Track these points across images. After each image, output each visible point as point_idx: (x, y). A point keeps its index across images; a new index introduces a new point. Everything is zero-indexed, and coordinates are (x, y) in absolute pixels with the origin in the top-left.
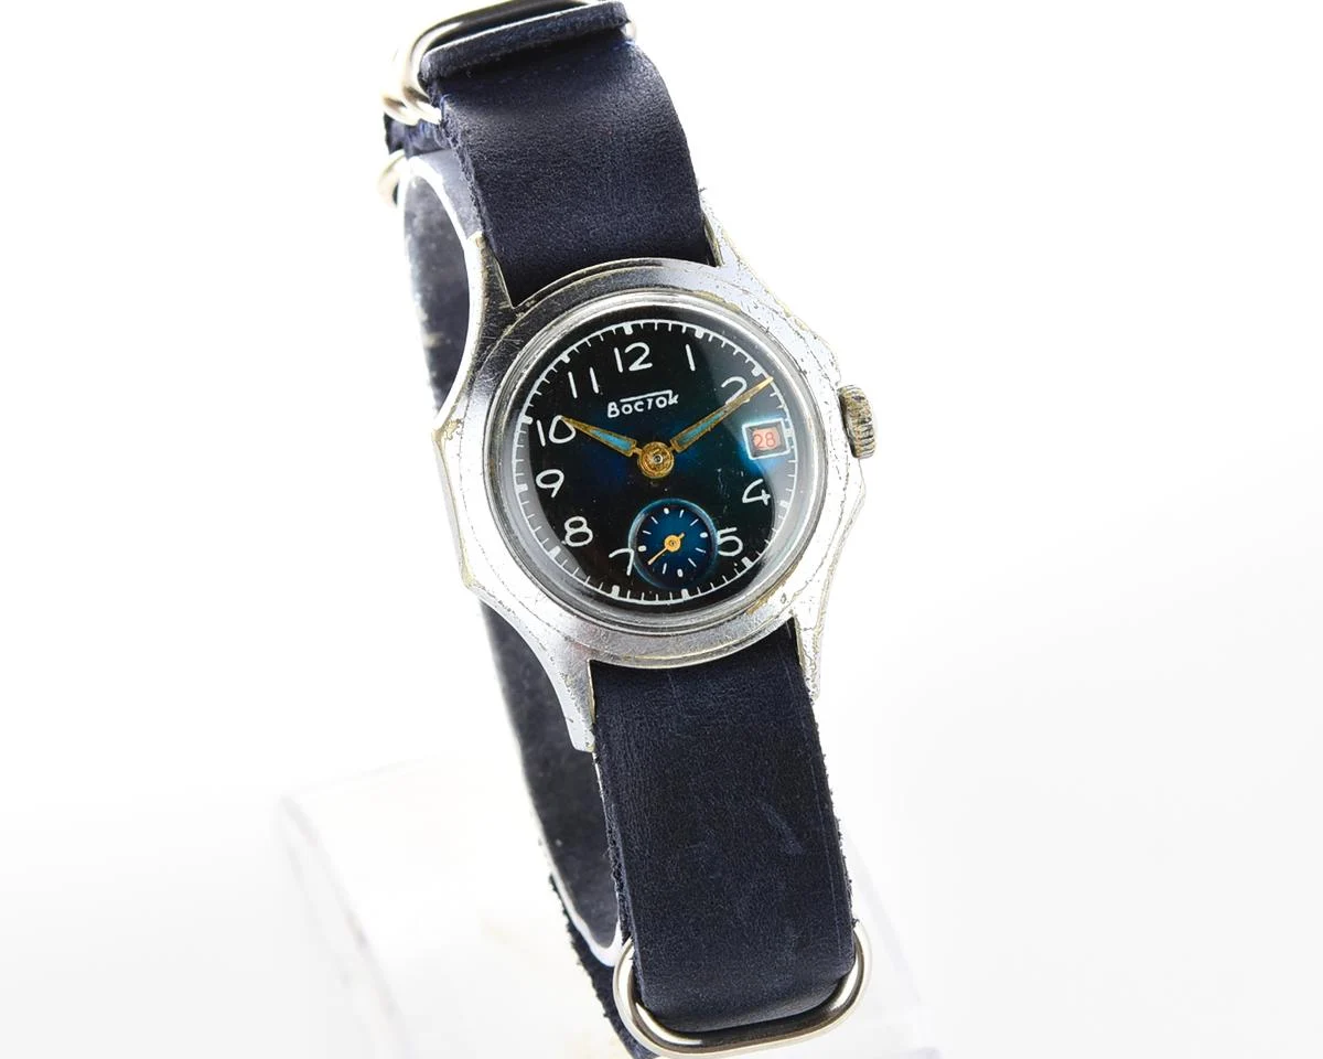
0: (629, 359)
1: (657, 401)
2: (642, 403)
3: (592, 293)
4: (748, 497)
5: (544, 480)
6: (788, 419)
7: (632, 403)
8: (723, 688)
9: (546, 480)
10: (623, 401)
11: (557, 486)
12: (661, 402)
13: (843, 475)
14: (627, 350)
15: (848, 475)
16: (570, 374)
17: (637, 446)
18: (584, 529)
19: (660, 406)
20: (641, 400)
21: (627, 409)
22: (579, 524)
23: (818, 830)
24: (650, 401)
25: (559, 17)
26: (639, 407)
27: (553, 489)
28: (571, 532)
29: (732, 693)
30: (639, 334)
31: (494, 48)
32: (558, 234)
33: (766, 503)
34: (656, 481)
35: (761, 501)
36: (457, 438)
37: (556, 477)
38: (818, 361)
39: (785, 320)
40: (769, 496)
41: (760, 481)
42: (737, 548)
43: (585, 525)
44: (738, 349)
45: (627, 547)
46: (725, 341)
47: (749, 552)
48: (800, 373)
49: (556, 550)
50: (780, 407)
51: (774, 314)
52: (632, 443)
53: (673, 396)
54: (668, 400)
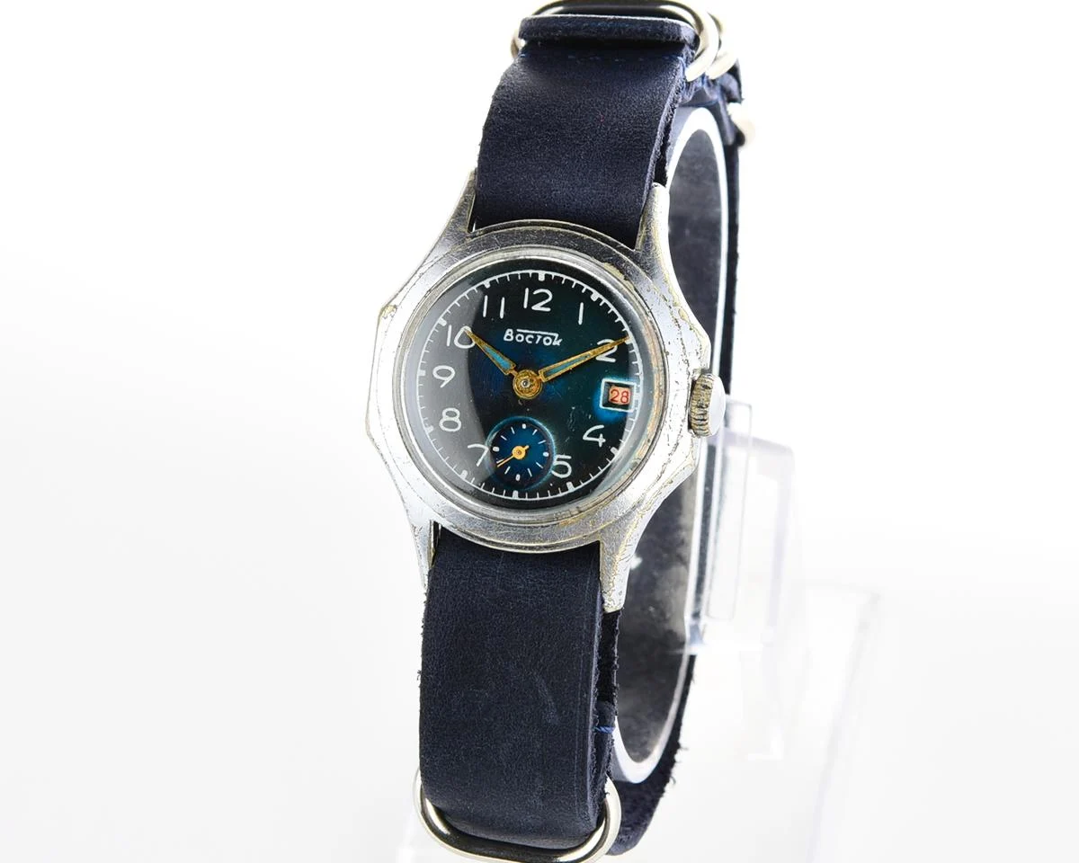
0: (534, 300)
1: (545, 339)
2: (532, 337)
3: (524, 239)
4: (589, 436)
5: (439, 373)
6: (641, 385)
7: (525, 335)
8: (536, 578)
9: (441, 373)
10: (518, 330)
11: (447, 380)
12: (548, 341)
13: (673, 443)
14: (535, 293)
15: (677, 444)
16: (486, 297)
17: (515, 369)
18: (456, 419)
19: (545, 344)
20: (533, 334)
21: (520, 338)
22: (453, 415)
23: (574, 712)
24: (539, 337)
25: (610, 20)
26: (530, 339)
27: (443, 381)
28: (446, 418)
29: (541, 583)
30: (549, 282)
31: (555, 30)
32: (528, 187)
33: (600, 445)
34: (522, 400)
35: (598, 442)
36: (390, 318)
37: (449, 373)
38: (684, 348)
39: (670, 307)
40: (604, 440)
41: (602, 427)
42: (566, 472)
43: (458, 417)
44: (620, 318)
45: (483, 444)
46: (613, 309)
47: (575, 479)
48: (663, 353)
49: (431, 429)
50: (637, 374)
51: (662, 300)
52: (513, 366)
53: (558, 339)
54: (553, 341)
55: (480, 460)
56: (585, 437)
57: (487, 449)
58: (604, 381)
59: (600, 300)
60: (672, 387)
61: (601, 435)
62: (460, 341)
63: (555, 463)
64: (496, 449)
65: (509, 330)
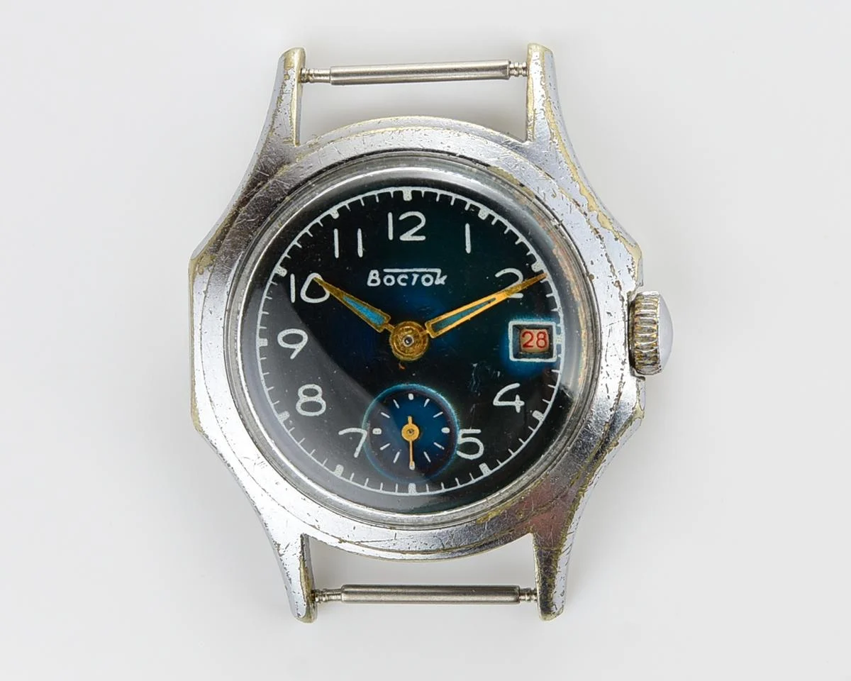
0: (401, 227)
1: (423, 278)
2: (406, 277)
4: (501, 400)
5: (286, 339)
6: (561, 325)
7: (396, 275)
9: (288, 339)
10: (386, 270)
11: (298, 348)
12: (428, 280)
13: (612, 394)
14: (403, 217)
15: (618, 395)
16: (336, 232)
17: (391, 322)
18: (318, 399)
19: (425, 284)
20: (407, 273)
21: (389, 280)
22: (314, 393)
24: (416, 277)
26: (403, 280)
27: (293, 350)
28: (303, 399)
30: (418, 202)
33: (518, 410)
34: (404, 363)
35: (514, 407)
36: (207, 274)
38: (612, 266)
39: (585, 214)
40: (522, 403)
41: (517, 385)
42: (477, 451)
43: (320, 395)
44: (522, 239)
45: (359, 427)
46: (510, 227)
47: (489, 459)
48: (586, 277)
49: (286, 415)
50: (555, 310)
51: (574, 205)
52: (386, 318)
53: (441, 276)
54: (435, 279)
55: (358, 449)
56: (496, 402)
57: (365, 433)
58: (511, 324)
59: (491, 218)
60: (604, 321)
61: (518, 397)
62: (309, 294)
63: (461, 441)
64: (377, 431)
65: (372, 272)
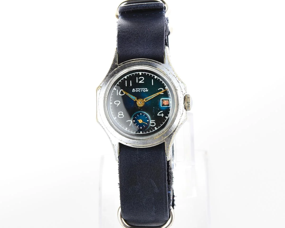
0: (139, 80)
2: (140, 90)
3: (134, 65)
4: (159, 114)
5: (116, 103)
6: (171, 99)
7: (138, 90)
8: (148, 154)
10: (136, 89)
11: (118, 104)
13: (181, 113)
14: (139, 78)
15: (183, 114)
16: (126, 81)
17: (137, 99)
18: (122, 114)
21: (137, 91)
23: (163, 188)
24: (142, 90)
25: (146, 4)
26: (139, 91)
27: (117, 105)
28: (119, 114)
29: (149, 155)
30: (142, 75)
31: (131, 8)
32: (132, 51)
33: (162, 116)
34: (139, 107)
36: (100, 90)
37: (119, 102)
38: (181, 88)
39: (176, 78)
41: (162, 111)
42: (154, 125)
43: (123, 114)
44: (163, 82)
46: (161, 80)
47: (157, 126)
48: (176, 90)
49: (116, 118)
50: (170, 96)
51: (173, 76)
52: (136, 98)
54: (146, 90)
55: (130, 124)
57: (132, 121)
58: (161, 99)
59: (157, 78)
60: (179, 99)
61: (162, 114)
62: (121, 93)
63: (151, 123)
64: (134, 121)
65: (133, 89)
